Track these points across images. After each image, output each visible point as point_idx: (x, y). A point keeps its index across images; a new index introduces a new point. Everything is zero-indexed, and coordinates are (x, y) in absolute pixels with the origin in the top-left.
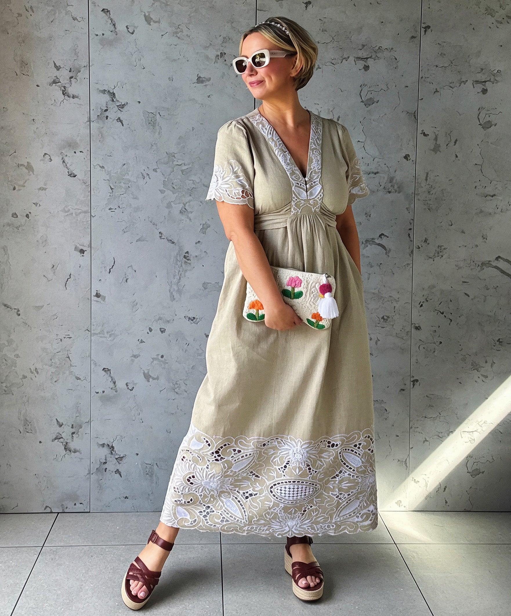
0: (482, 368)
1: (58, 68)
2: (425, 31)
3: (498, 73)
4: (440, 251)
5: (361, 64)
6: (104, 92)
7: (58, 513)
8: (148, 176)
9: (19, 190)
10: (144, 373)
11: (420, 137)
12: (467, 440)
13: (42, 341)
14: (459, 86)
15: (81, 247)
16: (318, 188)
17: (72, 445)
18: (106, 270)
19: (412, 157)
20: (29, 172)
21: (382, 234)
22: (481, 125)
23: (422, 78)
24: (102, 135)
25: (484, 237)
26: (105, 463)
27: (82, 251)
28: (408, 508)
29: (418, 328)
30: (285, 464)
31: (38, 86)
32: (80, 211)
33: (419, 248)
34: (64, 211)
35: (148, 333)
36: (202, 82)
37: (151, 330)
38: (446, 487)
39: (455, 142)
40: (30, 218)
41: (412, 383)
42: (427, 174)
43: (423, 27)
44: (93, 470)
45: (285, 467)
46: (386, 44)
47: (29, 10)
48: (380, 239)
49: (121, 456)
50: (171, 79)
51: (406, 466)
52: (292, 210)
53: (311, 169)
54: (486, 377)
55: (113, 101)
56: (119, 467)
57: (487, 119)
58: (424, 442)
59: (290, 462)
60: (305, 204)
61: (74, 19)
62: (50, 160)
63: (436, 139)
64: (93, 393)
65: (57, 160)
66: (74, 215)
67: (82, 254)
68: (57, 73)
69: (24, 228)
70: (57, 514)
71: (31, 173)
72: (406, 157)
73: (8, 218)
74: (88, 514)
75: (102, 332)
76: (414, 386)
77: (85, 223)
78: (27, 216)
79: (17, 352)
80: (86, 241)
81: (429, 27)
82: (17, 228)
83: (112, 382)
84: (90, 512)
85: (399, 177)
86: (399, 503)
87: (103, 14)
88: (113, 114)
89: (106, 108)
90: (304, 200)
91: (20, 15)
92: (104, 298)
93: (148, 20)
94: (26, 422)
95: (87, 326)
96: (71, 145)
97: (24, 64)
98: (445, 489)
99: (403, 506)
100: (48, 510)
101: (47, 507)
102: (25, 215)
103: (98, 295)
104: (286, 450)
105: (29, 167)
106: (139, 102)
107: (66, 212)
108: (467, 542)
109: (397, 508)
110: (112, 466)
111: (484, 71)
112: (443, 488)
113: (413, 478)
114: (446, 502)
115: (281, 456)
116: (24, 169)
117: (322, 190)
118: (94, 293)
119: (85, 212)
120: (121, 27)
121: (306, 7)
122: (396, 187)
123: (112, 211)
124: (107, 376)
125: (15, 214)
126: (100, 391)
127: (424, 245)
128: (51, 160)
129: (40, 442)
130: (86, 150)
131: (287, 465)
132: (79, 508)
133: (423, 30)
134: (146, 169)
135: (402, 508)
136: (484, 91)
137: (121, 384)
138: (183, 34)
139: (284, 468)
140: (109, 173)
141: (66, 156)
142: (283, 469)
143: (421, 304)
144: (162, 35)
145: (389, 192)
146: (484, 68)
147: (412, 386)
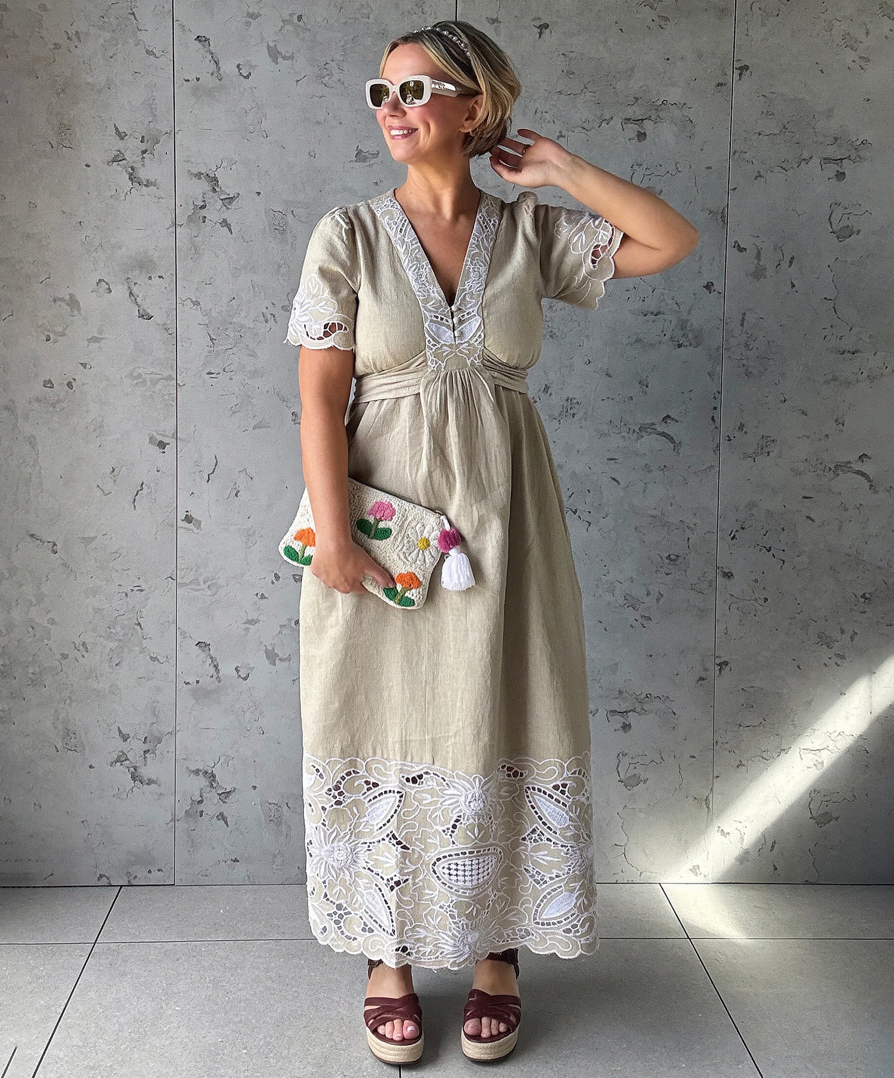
0: (835, 643)
1: (121, 136)
2: (740, 75)
3: (862, 145)
4: (765, 445)
5: (632, 130)
6: (199, 175)
7: (121, 886)
8: (273, 318)
9: (56, 341)
10: (266, 651)
11: (732, 252)
12: (811, 764)
13: (94, 596)
14: (798, 167)
15: (160, 438)
16: (476, 323)
17: (146, 772)
18: (202, 477)
19: (718, 287)
20: (72, 312)
21: (668, 416)
22: (834, 233)
23: (735, 152)
24: (196, 250)
25: (839, 422)
26: (200, 802)
27: (162, 445)
28: (710, 879)
29: (728, 575)
30: (452, 822)
31: (87, 166)
32: (160, 376)
33: (729, 440)
34: (131, 376)
35: (273, 583)
36: (365, 159)
37: (277, 577)
38: (775, 842)
39: (791, 262)
40: (74, 389)
41: (717, 668)
42: (744, 314)
43: (736, 68)
44: (180, 814)
45: (454, 827)
46: (674, 95)
47: (74, 38)
48: (663, 424)
49: (227, 791)
50: (312, 155)
51: (708, 807)
52: (429, 363)
53: (464, 290)
54: (842, 657)
55: (214, 190)
56: (224, 808)
57: (845, 222)
58: (738, 766)
59: (462, 817)
60: (451, 353)
61: (150, 53)
62: (108, 291)
63: (758, 256)
64: (181, 684)
65: (120, 291)
66: (149, 383)
67: (162, 450)
68: (120, 144)
69: (64, 405)
70: (119, 887)
71: (76, 312)
72: (709, 286)
73: (38, 389)
74: (170, 888)
75: (195, 581)
76: (720, 672)
77: (166, 397)
78: (70, 385)
79: (51, 615)
80: (168, 426)
81: (746, 68)
82: (53, 405)
83: (212, 665)
84: (174, 885)
85: (695, 321)
86: (695, 870)
87: (199, 45)
88: (214, 213)
89: (203, 204)
90: (450, 346)
91: (57, 46)
92: (198, 524)
93: (274, 54)
94: (68, 733)
95: (171, 572)
96: (144, 265)
97: (64, 129)
98: (773, 846)
99: (702, 875)
100: (104, 881)
101: (101, 876)
102: (66, 383)
103: (188, 519)
104: (452, 797)
105: (73, 303)
106: (259, 193)
107: (135, 378)
108: (810, 936)
109: (692, 878)
110: (211, 806)
111: (839, 141)
112: (769, 844)
113: (719, 827)
114: (776, 869)
115: (444, 807)
116: (64, 305)
117: (482, 326)
118: (181, 516)
119: (168, 378)
120: (228, 67)
121: (540, 34)
122: (691, 336)
123: (212, 378)
124: (203, 655)
125: (50, 381)
126: (192, 680)
127: (738, 434)
128: (110, 291)
129: (91, 767)
130: (169, 274)
131: (456, 824)
132: (156, 876)
133: (737, 72)
134: (271, 307)
135: (700, 879)
136: (840, 176)
137: (227, 669)
138: (333, 78)
139: (451, 829)
140: (207, 313)
141: (135, 284)
142: (450, 831)
143: (732, 535)
144: (298, 81)
145: (680, 346)
146: (839, 136)
147: (717, 672)
